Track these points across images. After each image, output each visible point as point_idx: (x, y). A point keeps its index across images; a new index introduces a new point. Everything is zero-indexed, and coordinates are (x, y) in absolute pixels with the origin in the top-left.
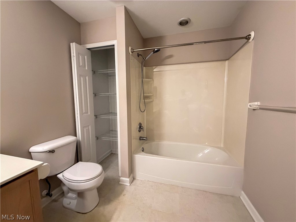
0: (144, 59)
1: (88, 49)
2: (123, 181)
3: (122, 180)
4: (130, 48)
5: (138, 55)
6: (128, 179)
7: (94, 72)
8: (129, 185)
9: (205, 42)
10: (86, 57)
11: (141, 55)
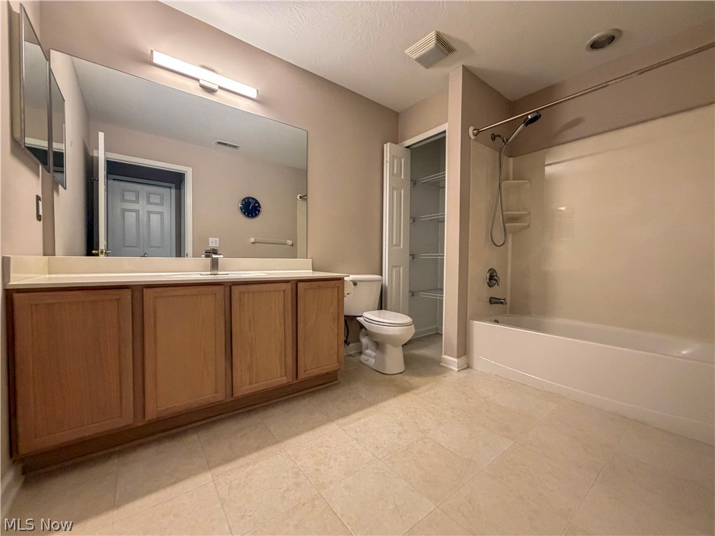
0: (504, 141)
1: (407, 147)
2: (447, 362)
3: (445, 359)
4: (471, 129)
5: (494, 137)
6: (456, 360)
7: (414, 182)
8: (457, 370)
9: (641, 72)
10: (403, 160)
11: (499, 136)
